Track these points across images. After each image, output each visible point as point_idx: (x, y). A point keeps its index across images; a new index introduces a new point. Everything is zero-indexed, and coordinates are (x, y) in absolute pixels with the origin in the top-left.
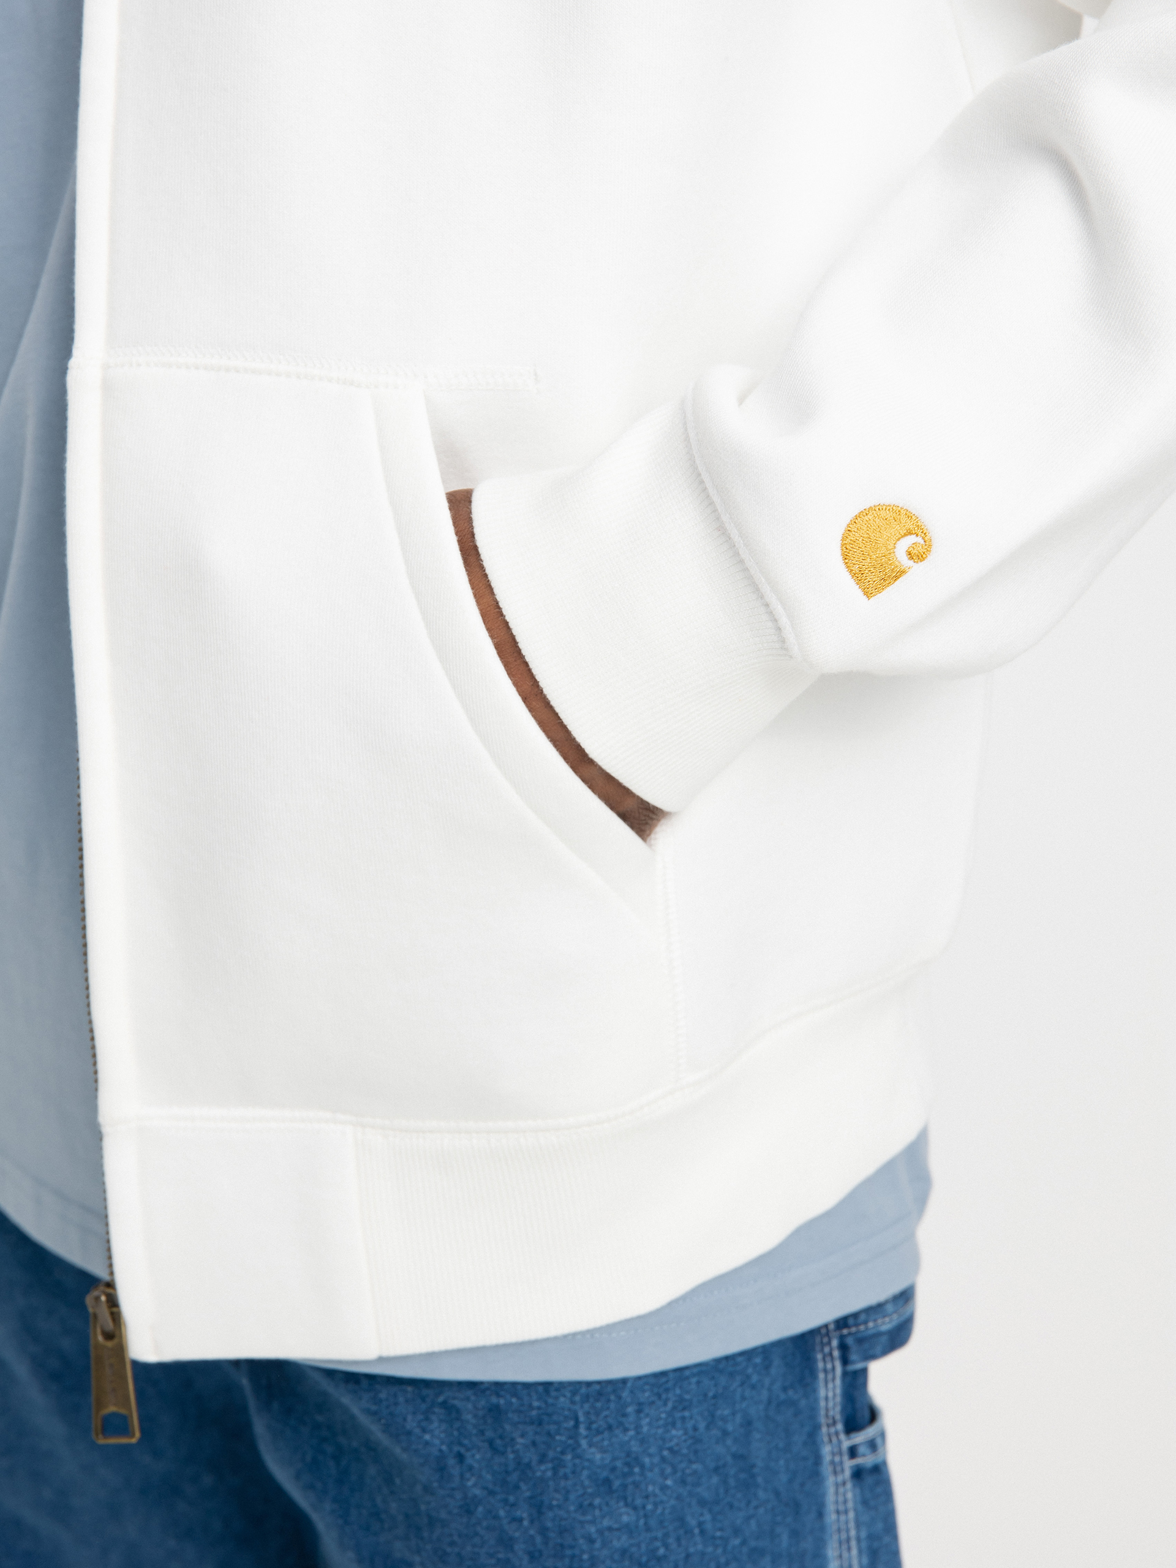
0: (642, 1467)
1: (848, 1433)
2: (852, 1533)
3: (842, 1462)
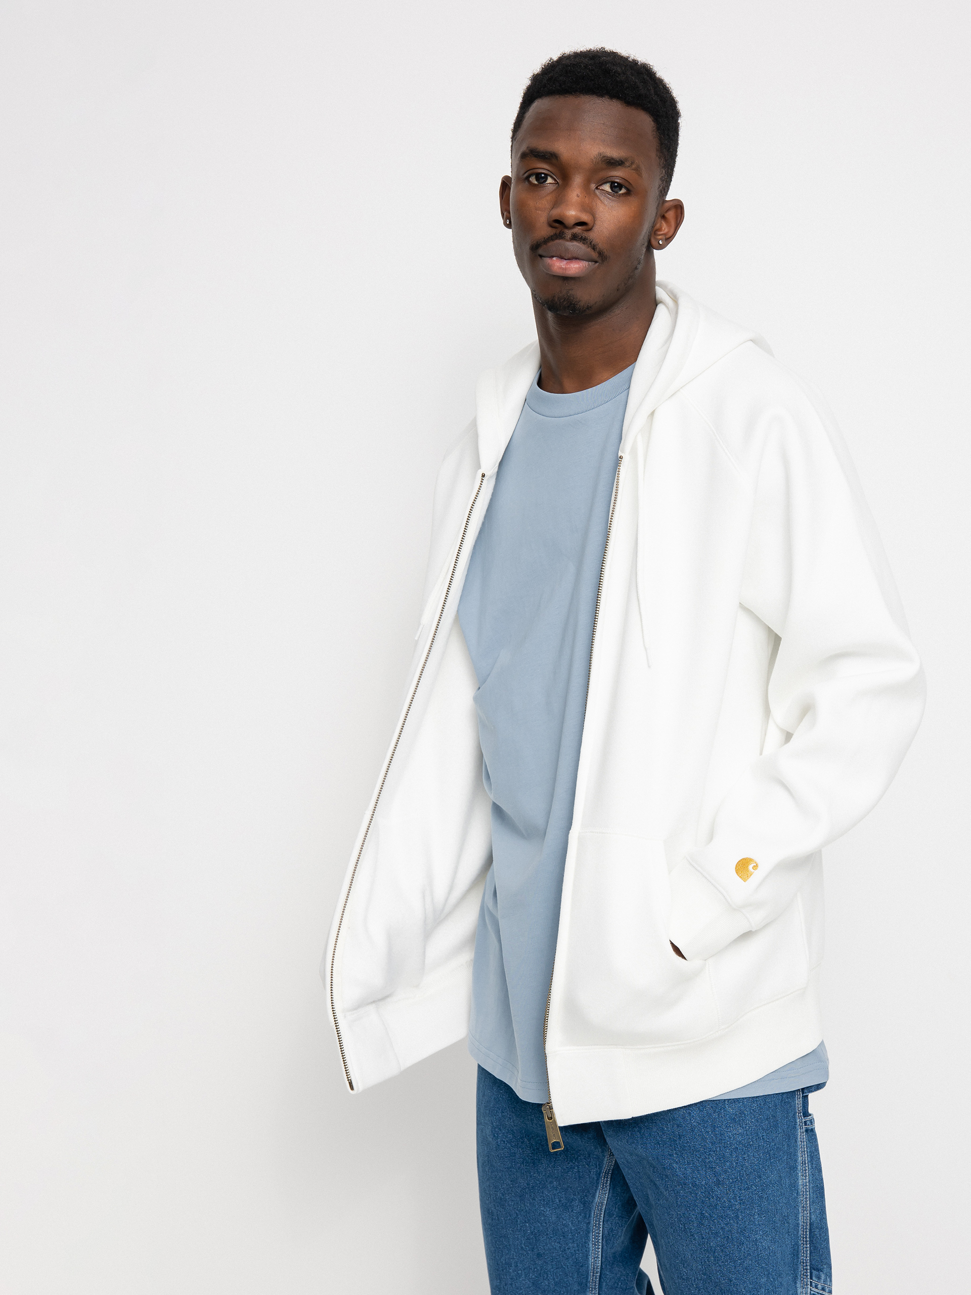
0: (745, 1115)
1: (804, 1117)
2: (805, 1149)
3: (802, 1125)
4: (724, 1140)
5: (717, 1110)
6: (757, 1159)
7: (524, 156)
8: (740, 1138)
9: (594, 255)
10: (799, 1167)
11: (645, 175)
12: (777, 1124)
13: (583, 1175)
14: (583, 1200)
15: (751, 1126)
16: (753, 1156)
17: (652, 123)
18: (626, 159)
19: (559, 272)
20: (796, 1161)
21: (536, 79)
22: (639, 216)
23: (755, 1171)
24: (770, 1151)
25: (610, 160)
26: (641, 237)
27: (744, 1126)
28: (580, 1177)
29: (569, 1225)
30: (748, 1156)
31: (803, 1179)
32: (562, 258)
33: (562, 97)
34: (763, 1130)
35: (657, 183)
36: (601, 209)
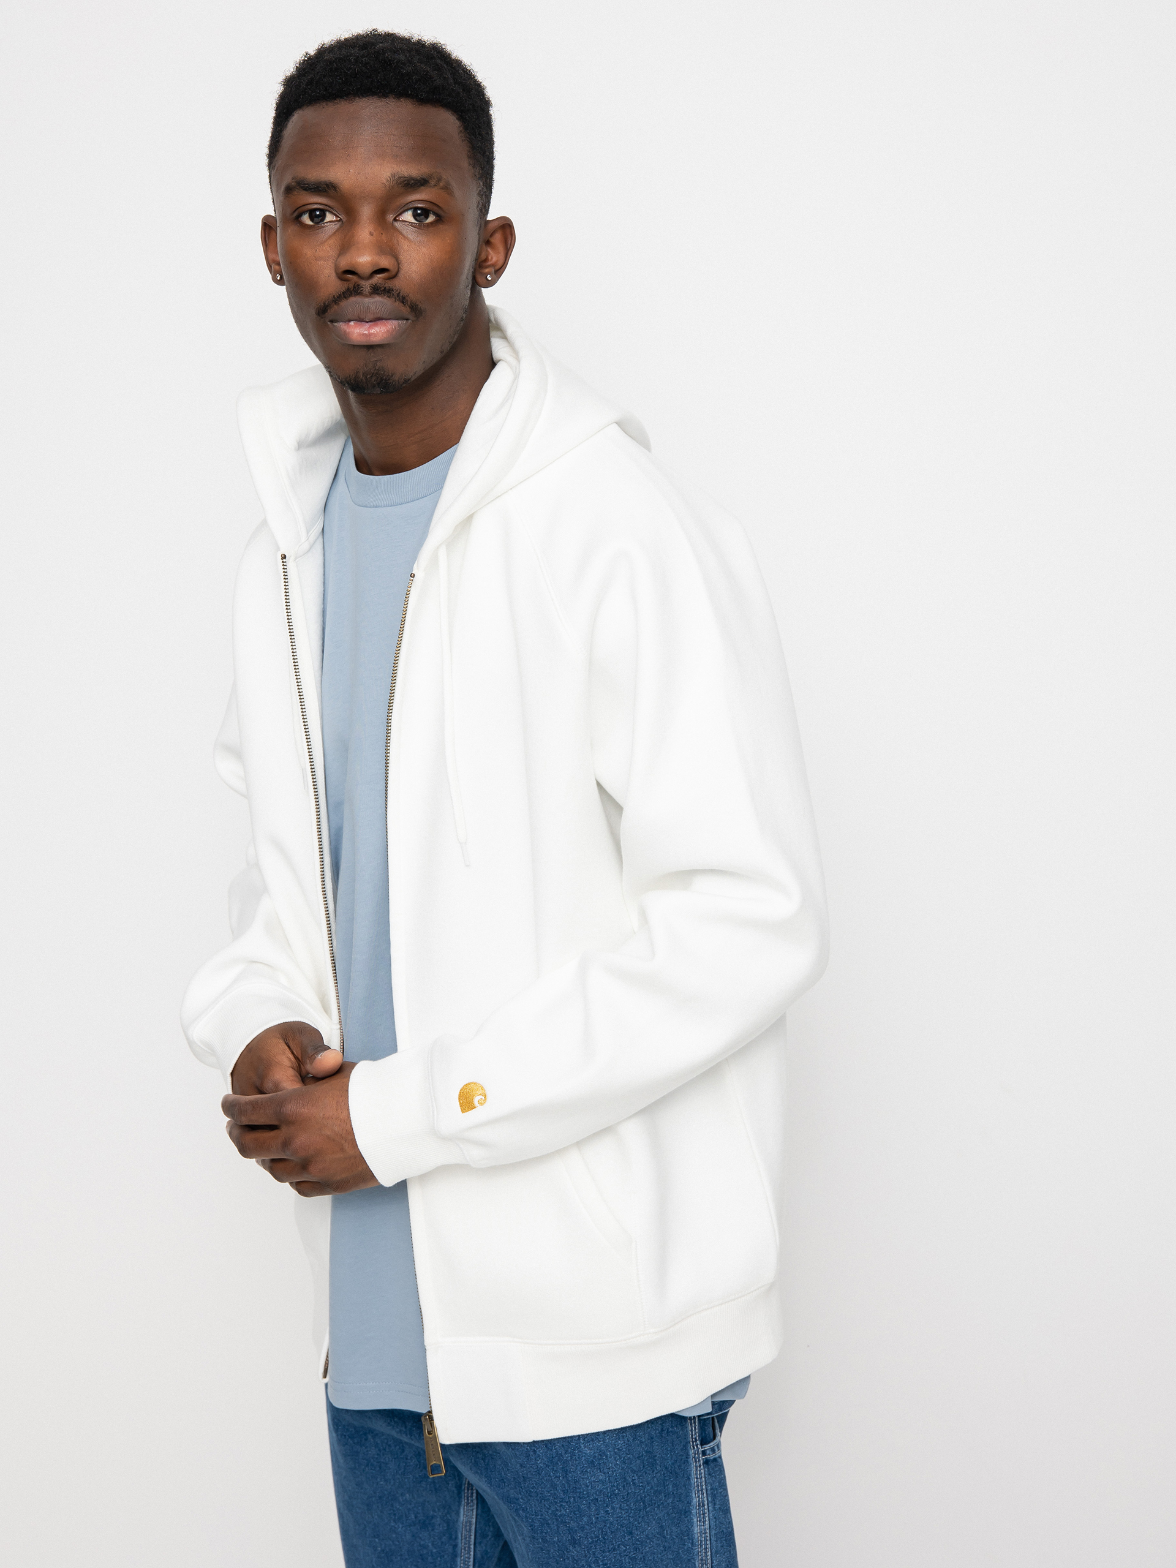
1: (702, 1445)
2: (704, 1487)
3: (699, 1457)
4: (580, 1489)
5: (570, 1450)
6: (626, 1511)
7: (289, 190)
8: (599, 1487)
9: (405, 310)
10: (694, 1512)
11: (457, 193)
12: (655, 1460)
13: (440, 1486)
14: (445, 1518)
15: (615, 1471)
16: (620, 1508)
17: (457, 121)
18: (431, 176)
19: (363, 341)
20: (689, 1503)
21: (290, 83)
22: (456, 252)
23: (623, 1527)
24: (645, 1497)
25: (408, 180)
26: (464, 277)
27: (606, 1470)
28: (436, 1489)
29: (428, 1546)
30: (613, 1508)
31: (700, 1526)
32: (361, 320)
33: (330, 104)
34: (634, 1473)
35: (474, 200)
36: (405, 247)
